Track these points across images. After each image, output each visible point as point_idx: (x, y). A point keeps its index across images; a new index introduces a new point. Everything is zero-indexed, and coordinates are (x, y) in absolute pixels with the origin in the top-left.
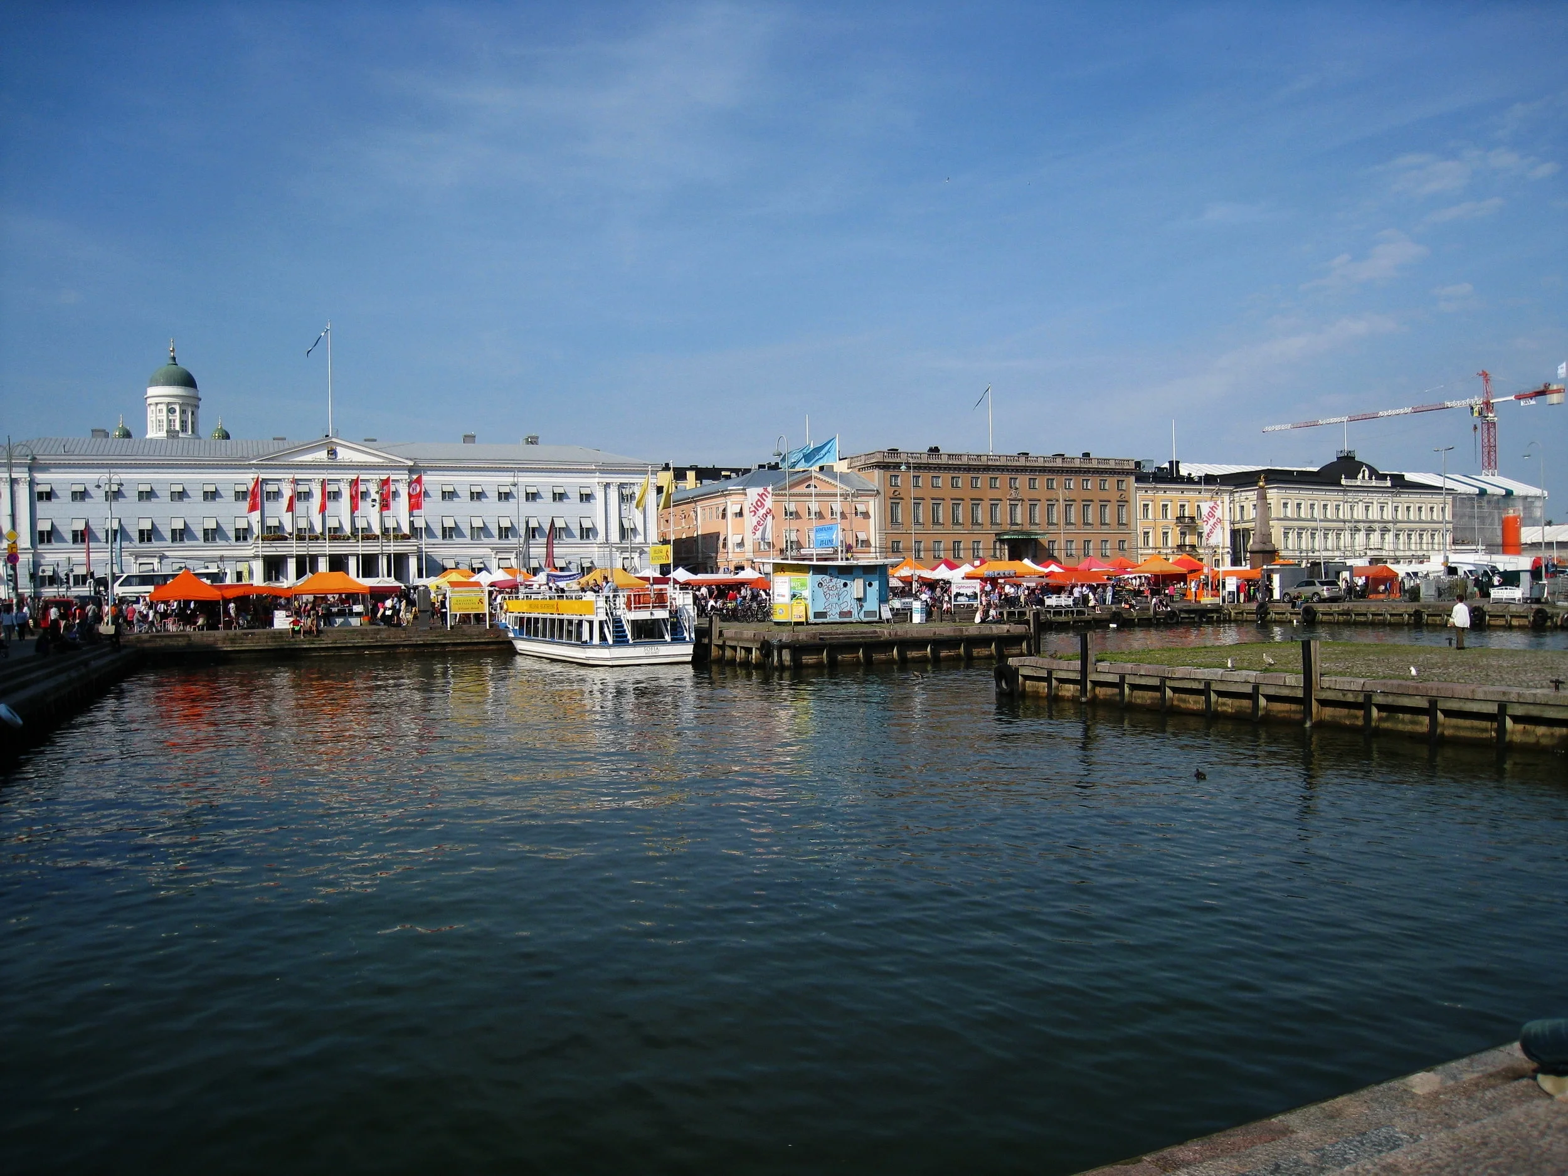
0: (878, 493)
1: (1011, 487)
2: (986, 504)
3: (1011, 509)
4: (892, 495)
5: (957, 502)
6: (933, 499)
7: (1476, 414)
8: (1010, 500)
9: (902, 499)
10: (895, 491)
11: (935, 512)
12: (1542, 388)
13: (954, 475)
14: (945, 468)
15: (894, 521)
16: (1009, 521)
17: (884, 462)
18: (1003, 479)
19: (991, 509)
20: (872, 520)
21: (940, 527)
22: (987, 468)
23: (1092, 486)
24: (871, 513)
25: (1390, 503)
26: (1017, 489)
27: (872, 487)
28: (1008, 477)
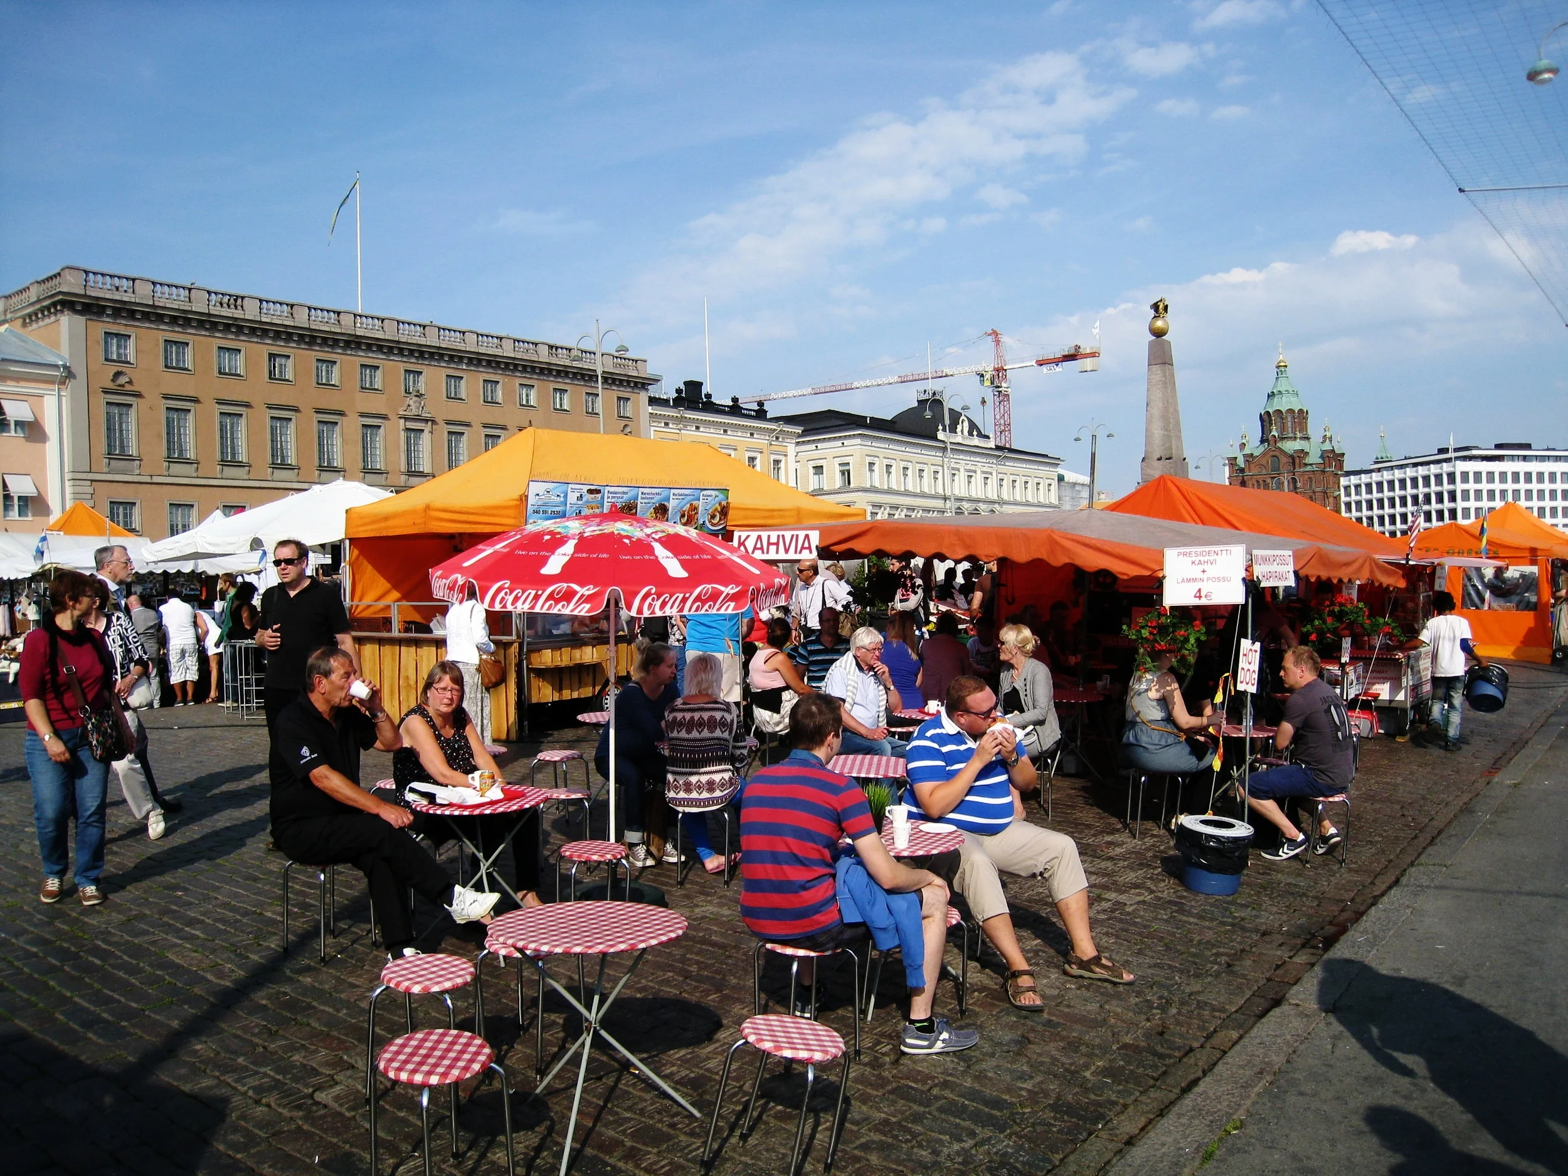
0: (69, 374)
1: (407, 392)
2: (351, 425)
3: (408, 439)
4: (111, 385)
5: (282, 413)
6: (220, 402)
7: (987, 383)
8: (406, 419)
9: (138, 395)
10: (118, 374)
11: (226, 438)
12: (1072, 352)
13: (275, 350)
14: (253, 331)
15: (116, 451)
16: (403, 468)
17: (85, 296)
18: (392, 369)
19: (364, 437)
20: (51, 448)
21: (241, 472)
22: (354, 343)
23: (571, 403)
24: (50, 426)
25: (994, 474)
26: (419, 396)
27: (51, 359)
28: (402, 367)
